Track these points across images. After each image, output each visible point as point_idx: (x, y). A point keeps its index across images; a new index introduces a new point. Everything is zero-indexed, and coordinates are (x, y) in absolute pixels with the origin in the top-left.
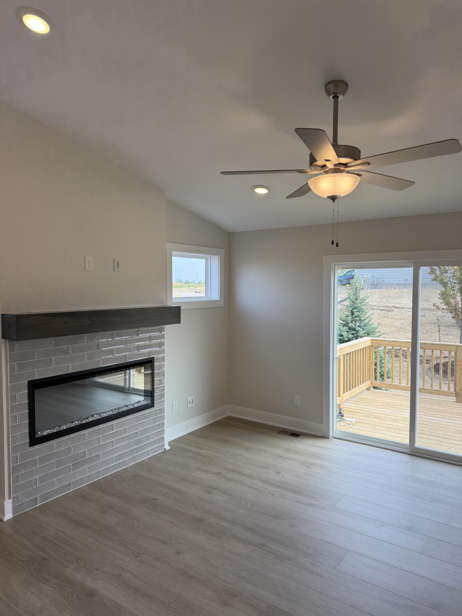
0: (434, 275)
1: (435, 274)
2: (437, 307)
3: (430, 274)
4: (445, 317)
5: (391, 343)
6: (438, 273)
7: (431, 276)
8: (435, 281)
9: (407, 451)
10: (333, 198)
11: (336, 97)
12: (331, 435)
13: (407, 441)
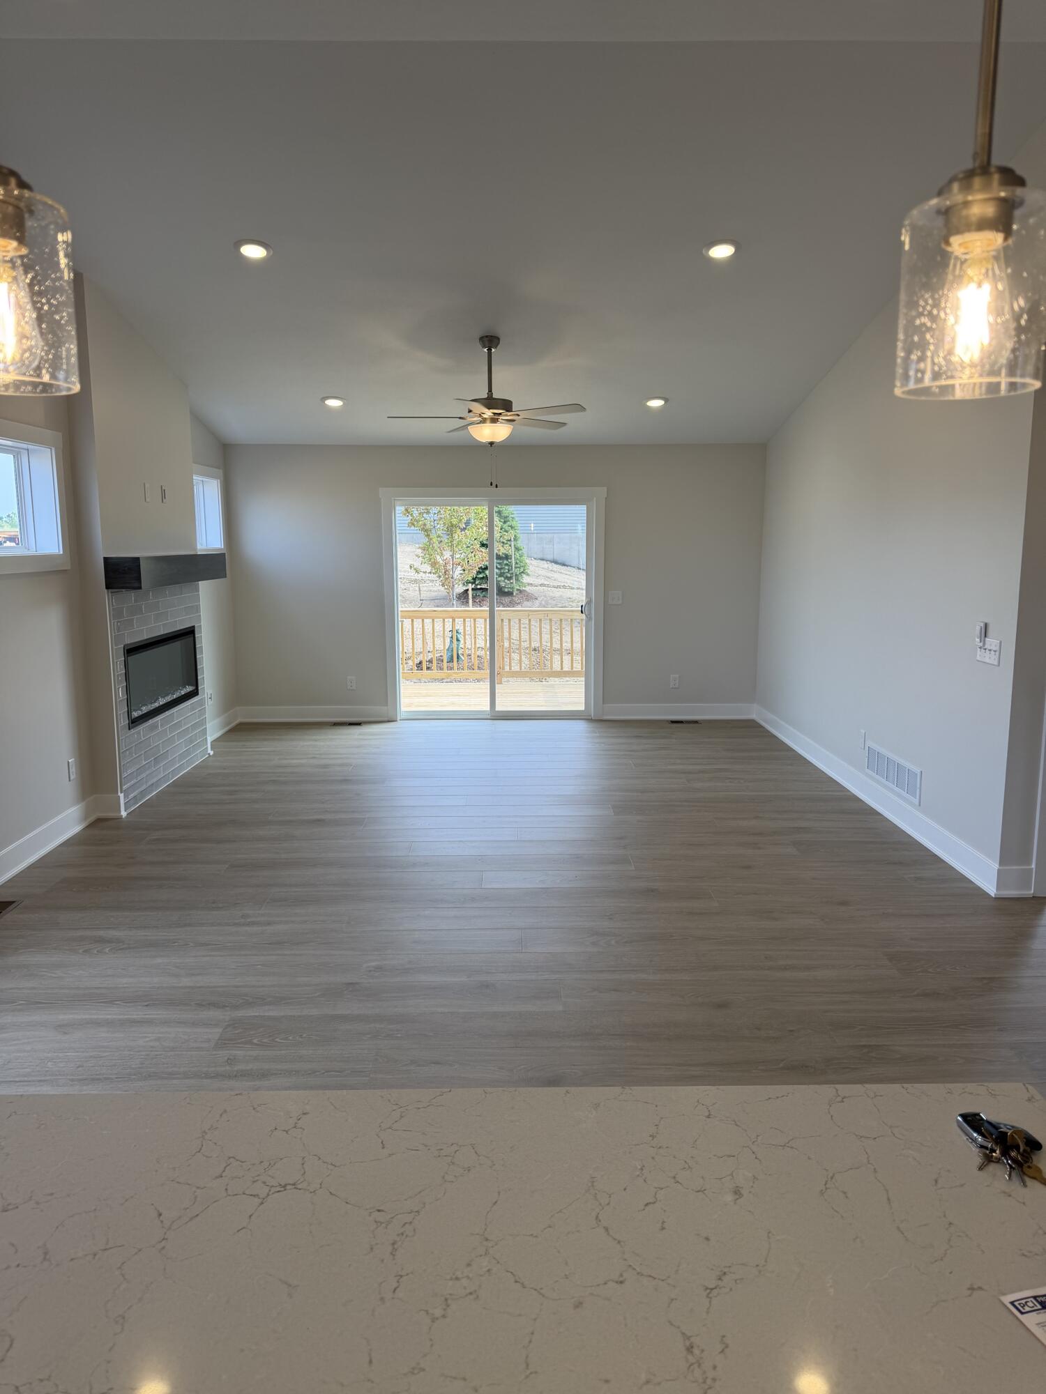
0: (410, 517)
1: (412, 515)
2: (415, 569)
3: (405, 514)
4: (409, 590)
5: (411, 614)
6: (416, 513)
7: (405, 518)
8: (413, 527)
9: (489, 717)
10: (491, 444)
11: (489, 350)
12: (399, 718)
13: (487, 708)
